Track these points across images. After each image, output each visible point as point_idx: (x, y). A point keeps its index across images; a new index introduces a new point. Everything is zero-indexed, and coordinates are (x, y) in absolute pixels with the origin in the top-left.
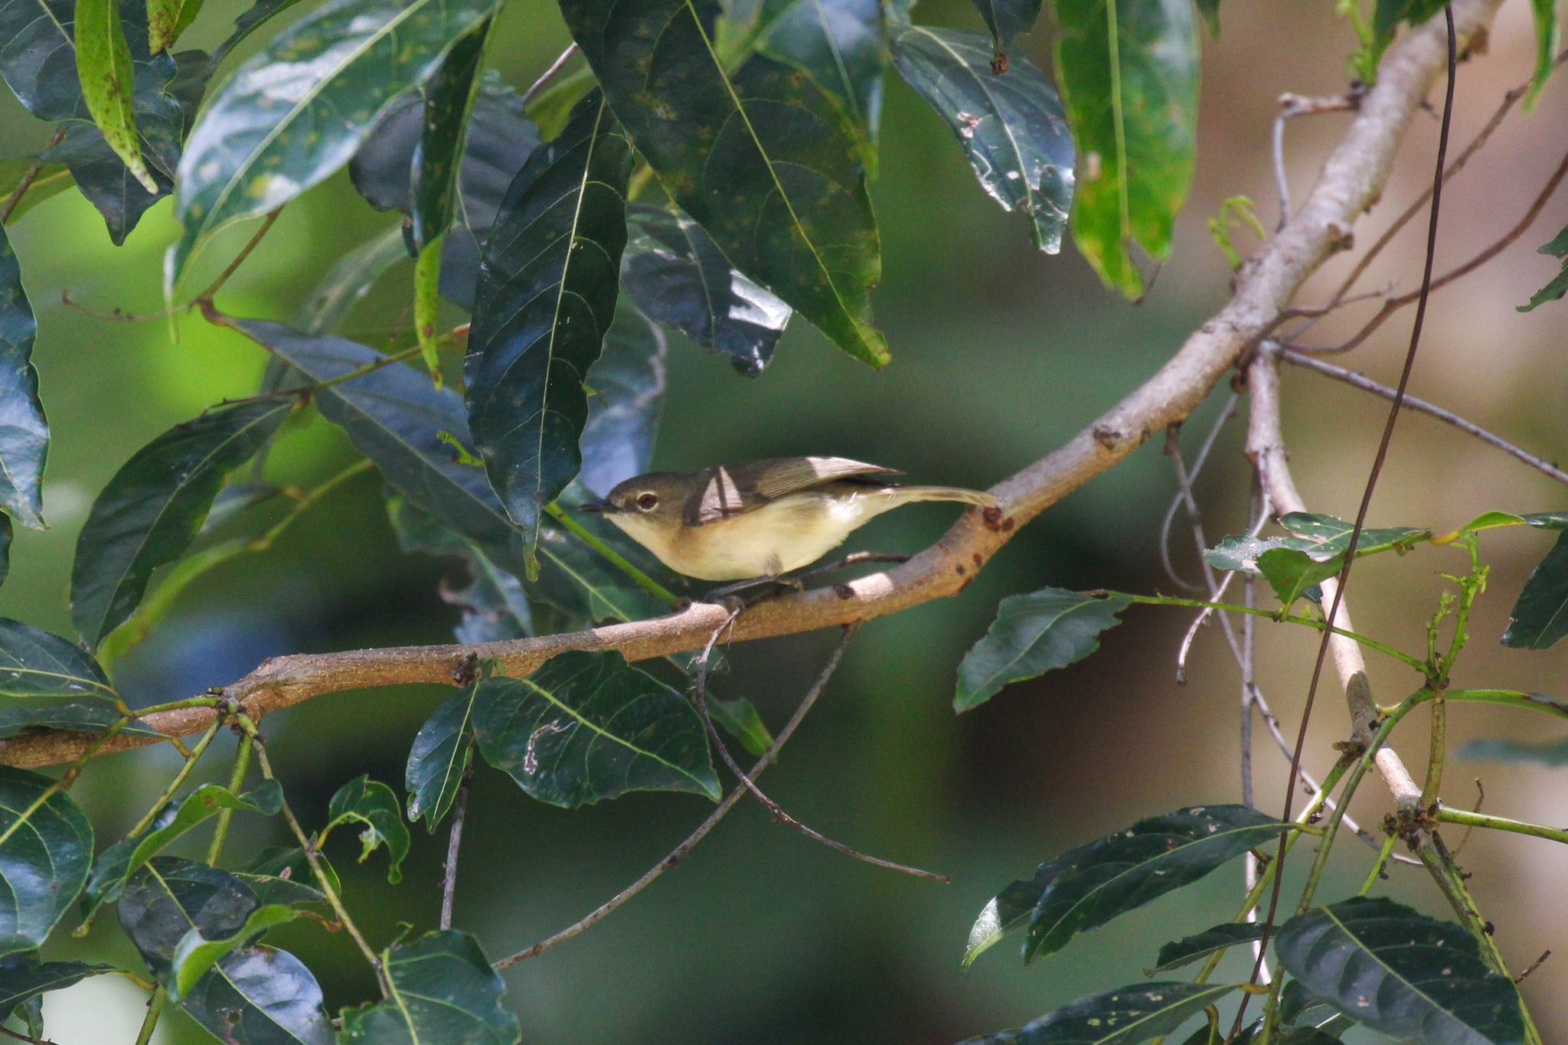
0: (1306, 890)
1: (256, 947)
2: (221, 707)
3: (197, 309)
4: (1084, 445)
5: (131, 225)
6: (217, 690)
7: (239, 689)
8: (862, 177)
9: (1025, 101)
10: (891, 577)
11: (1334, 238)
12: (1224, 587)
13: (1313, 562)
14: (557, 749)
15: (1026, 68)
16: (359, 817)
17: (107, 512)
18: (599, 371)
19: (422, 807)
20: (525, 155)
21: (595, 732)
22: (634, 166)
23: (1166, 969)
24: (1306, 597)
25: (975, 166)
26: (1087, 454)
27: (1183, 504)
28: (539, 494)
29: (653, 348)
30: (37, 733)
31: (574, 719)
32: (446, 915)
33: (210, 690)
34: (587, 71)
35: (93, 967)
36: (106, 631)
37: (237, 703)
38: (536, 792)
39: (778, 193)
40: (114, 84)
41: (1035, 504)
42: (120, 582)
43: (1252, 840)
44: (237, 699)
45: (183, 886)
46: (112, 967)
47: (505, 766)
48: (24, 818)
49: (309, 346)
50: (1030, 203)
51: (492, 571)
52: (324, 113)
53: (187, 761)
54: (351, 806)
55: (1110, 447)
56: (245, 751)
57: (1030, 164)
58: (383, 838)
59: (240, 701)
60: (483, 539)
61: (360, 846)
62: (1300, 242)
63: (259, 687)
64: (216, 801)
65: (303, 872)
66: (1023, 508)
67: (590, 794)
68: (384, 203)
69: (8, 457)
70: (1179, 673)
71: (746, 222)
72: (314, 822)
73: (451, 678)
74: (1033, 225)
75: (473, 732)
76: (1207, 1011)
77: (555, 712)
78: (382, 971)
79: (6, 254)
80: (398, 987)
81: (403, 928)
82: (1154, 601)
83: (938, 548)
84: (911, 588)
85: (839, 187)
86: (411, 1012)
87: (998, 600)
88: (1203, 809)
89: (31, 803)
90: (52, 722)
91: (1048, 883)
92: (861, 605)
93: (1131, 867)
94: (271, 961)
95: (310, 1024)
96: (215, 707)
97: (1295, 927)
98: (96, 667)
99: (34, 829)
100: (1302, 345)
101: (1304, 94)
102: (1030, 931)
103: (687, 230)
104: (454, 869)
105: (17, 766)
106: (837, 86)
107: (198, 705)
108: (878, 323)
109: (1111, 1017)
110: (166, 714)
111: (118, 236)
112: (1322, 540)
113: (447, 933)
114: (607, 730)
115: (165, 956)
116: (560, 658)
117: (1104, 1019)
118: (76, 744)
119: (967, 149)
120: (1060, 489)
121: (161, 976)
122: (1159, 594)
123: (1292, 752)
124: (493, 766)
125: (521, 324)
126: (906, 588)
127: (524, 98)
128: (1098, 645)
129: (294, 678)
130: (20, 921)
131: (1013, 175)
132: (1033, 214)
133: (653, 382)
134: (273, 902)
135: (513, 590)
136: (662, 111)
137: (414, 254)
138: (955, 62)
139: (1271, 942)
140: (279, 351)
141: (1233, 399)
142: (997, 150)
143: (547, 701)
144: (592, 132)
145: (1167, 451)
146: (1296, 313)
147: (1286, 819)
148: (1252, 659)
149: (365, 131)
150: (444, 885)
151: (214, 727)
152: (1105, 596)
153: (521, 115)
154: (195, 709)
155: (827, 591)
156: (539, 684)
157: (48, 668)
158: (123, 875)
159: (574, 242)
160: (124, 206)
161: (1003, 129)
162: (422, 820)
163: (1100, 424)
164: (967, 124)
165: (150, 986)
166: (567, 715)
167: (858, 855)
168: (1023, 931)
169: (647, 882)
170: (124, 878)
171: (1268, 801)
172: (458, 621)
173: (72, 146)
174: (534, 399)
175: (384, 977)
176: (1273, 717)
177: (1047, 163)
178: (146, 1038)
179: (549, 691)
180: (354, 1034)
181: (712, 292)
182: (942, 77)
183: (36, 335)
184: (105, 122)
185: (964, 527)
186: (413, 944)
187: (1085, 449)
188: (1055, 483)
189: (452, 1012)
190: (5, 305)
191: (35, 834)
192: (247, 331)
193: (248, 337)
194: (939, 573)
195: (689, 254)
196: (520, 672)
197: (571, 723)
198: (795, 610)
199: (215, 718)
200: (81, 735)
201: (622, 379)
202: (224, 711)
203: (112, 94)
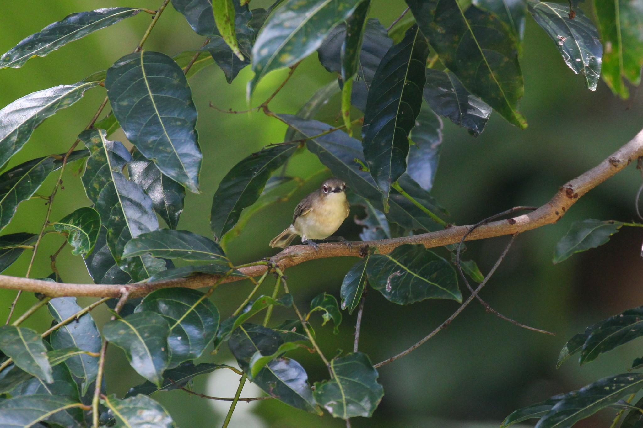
1: (282, 358)
2: (269, 265)
3: (262, 109)
4: (606, 165)
5: (235, 75)
6: (268, 258)
7: (276, 258)
8: (517, 56)
9: (584, 31)
10: (529, 216)
14: (399, 282)
15: (584, 18)
16: (322, 309)
17: (225, 186)
18: (417, 134)
19: (347, 305)
20: (387, 50)
21: (413, 276)
22: (430, 54)
23: (635, 369)
25: (563, 56)
26: (607, 168)
28: (390, 179)
29: (438, 126)
30: (198, 275)
31: (406, 270)
32: (356, 346)
33: (265, 259)
34: (412, 19)
35: (219, 366)
36: (224, 232)
37: (275, 263)
38: (391, 299)
39: (484, 61)
40: (227, 18)
41: (586, 188)
42: (230, 213)
44: (275, 262)
45: (254, 334)
46: (226, 366)
47: (378, 289)
48: (192, 308)
49: (305, 124)
50: (585, 71)
51: (375, 212)
52: (309, 30)
53: (256, 286)
54: (319, 304)
55: (616, 166)
56: (278, 282)
57: (585, 56)
58: (331, 317)
60: (371, 198)
61: (322, 320)
63: (285, 257)
64: (267, 302)
65: (300, 329)
66: (581, 189)
67: (411, 300)
68: (332, 69)
69: (186, 165)
71: (472, 73)
72: (305, 311)
73: (358, 254)
74: (586, 79)
75: (366, 276)
77: (398, 268)
78: (331, 368)
79: (186, 87)
80: (337, 374)
81: (339, 351)
82: (632, 225)
83: (548, 204)
84: (538, 220)
85: (508, 59)
86: (342, 384)
89: (195, 302)
90: (204, 271)
91: (590, 334)
92: (518, 227)
93: (622, 328)
94: (287, 363)
95: (302, 388)
96: (267, 265)
98: (220, 249)
99: (196, 312)
102: (582, 352)
103: (451, 79)
104: (359, 328)
105: (190, 288)
106: (507, 21)
107: (260, 265)
109: (613, 386)
110: (248, 268)
111: (229, 80)
113: (356, 353)
114: (418, 275)
115: (247, 361)
116: (401, 247)
117: (611, 387)
118: (213, 279)
119: (561, 49)
120: (596, 182)
121: (246, 370)
122: (634, 222)
124: (374, 288)
125: (384, 114)
126: (536, 220)
127: (388, 29)
128: (609, 239)
129: (298, 254)
130: (191, 348)
131: (578, 60)
132: (586, 75)
133: (438, 139)
134: (289, 341)
135: (382, 219)
136: (440, 30)
138: (557, 16)
140: (293, 126)
142: (572, 50)
143: (396, 263)
144: (414, 40)
145: (638, 167)
149: (325, 37)
150: (355, 335)
151: (267, 273)
152: (613, 223)
153: (386, 36)
154: (259, 266)
155: (505, 221)
156: (393, 257)
157: (202, 250)
158: (231, 330)
159: (405, 82)
160: (232, 69)
161: (575, 42)
162: (347, 309)
163: (611, 157)
164: (561, 40)
165: (241, 373)
166: (403, 269)
167: (519, 324)
168: (579, 354)
169: (434, 334)
170: (231, 332)
172: (361, 231)
173: (211, 46)
174: (389, 142)
175: (331, 370)
177: (592, 55)
178: (239, 393)
179: (396, 260)
180: (320, 392)
181: (461, 104)
182: (551, 21)
183: (198, 118)
184: (224, 33)
185: (558, 197)
186: (343, 358)
187: (606, 167)
188: (594, 180)
189: (357, 384)
190: (186, 107)
191: (197, 314)
192: (281, 118)
193: (281, 120)
194: (548, 214)
195: (452, 89)
196: (385, 252)
197: (405, 272)
198: (492, 228)
199: (267, 269)
200: (215, 276)
201: (426, 137)
202: (270, 267)
203: (226, 22)
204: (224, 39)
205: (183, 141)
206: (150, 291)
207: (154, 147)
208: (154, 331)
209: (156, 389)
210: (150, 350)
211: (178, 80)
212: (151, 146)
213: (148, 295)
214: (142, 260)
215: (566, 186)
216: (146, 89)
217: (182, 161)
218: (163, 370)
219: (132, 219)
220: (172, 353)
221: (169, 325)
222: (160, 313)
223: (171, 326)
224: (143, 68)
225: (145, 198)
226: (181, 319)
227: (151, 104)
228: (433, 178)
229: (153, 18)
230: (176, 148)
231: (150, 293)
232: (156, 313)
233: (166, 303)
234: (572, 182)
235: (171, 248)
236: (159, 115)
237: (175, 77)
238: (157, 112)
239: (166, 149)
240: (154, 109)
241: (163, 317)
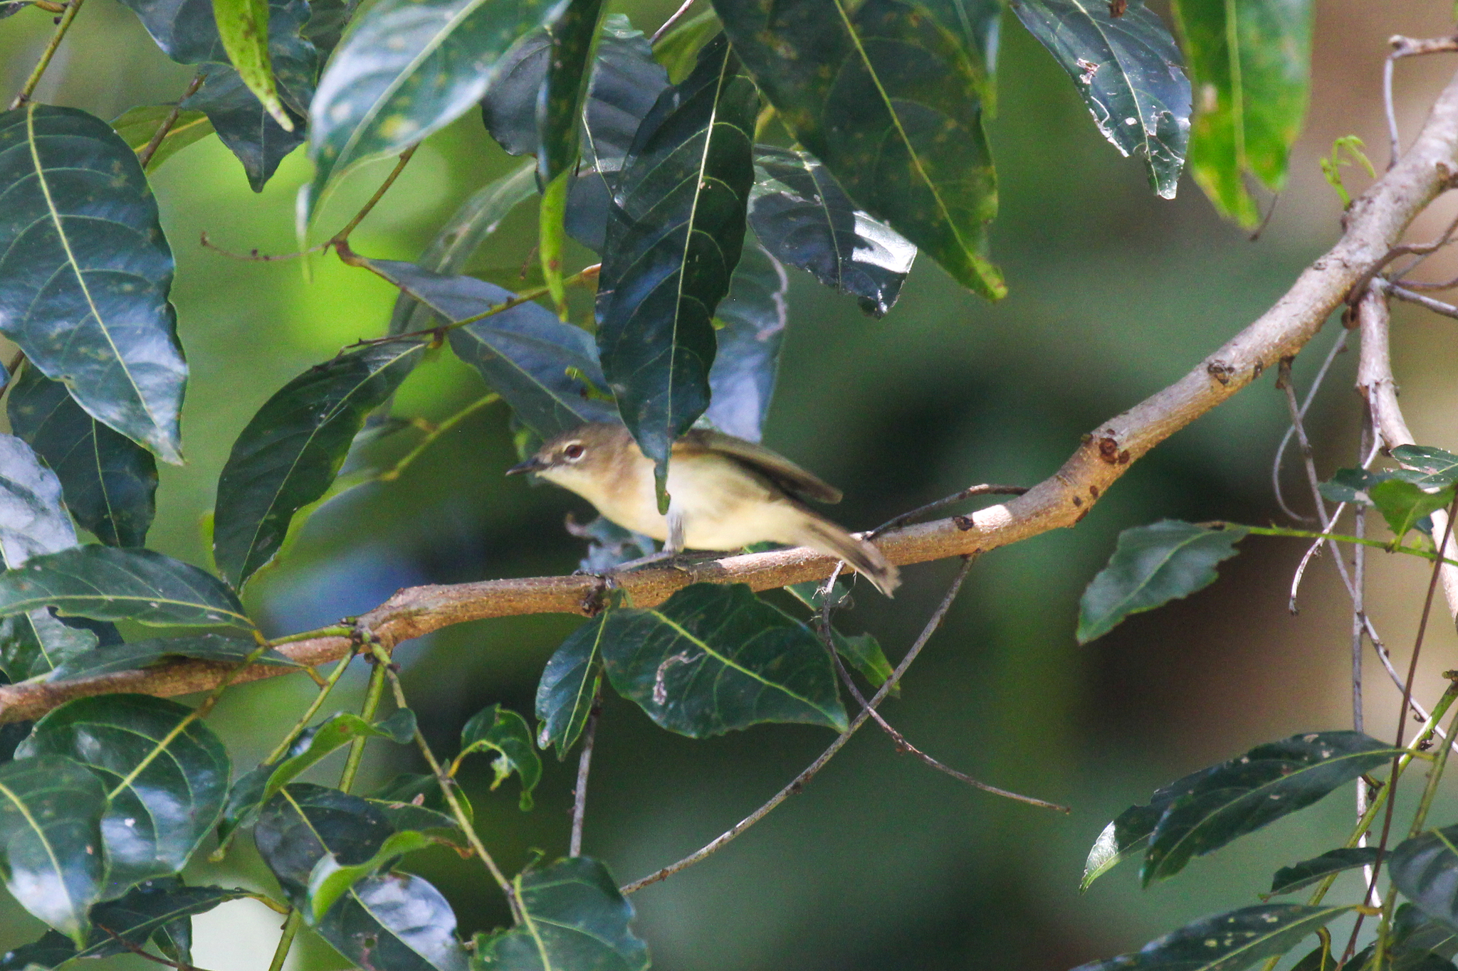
0: (1418, 814)
1: (391, 873)
2: (355, 637)
3: (333, 249)
4: (1198, 379)
5: (270, 170)
6: (351, 620)
7: (372, 620)
8: (978, 114)
9: (1142, 47)
10: (1009, 508)
11: (1443, 177)
12: (1335, 519)
13: (1424, 494)
14: (686, 679)
15: (1144, 13)
16: (492, 746)
17: (247, 453)
18: (727, 308)
19: (551, 736)
20: (653, 98)
21: (723, 664)
22: (760, 106)
23: (1280, 893)
24: (1419, 529)
25: (1093, 112)
26: (1202, 387)
27: (1295, 436)
28: (670, 428)
29: (776, 284)
30: (175, 662)
31: (702, 650)
32: (576, 841)
33: (344, 620)
34: (710, 13)
35: (229, 892)
36: (248, 571)
37: (371, 632)
38: (666, 722)
39: (896, 130)
40: (249, 24)
41: (1150, 436)
42: (261, 522)
43: (1364, 766)
44: (370, 629)
45: (319, 813)
46: (248, 892)
47: (634, 696)
48: (162, 746)
49: (442, 286)
50: (1147, 149)
52: (453, 54)
53: (321, 689)
54: (482, 735)
55: (1224, 382)
56: (378, 680)
57: (1147, 110)
58: (514, 765)
59: (373, 630)
61: (491, 774)
62: (1410, 181)
63: (392, 617)
64: (351, 729)
65: (435, 799)
66: (1138, 440)
67: (718, 726)
68: (516, 148)
69: (147, 393)
70: (1291, 603)
71: (865, 158)
72: (446, 751)
73: (580, 607)
74: (1150, 170)
75: (602, 662)
76: (1319, 934)
77: (683, 644)
78: (513, 897)
79: (144, 195)
80: (530, 913)
81: (534, 855)
82: (1269, 532)
83: (1055, 479)
84: (1029, 520)
85: (956, 124)
86: (543, 938)
87: (1118, 533)
88: (1316, 736)
89: (169, 731)
90: (190, 651)
91: (1165, 808)
92: (980, 535)
93: (1246, 792)
94: (405, 887)
95: (444, 950)
96: (349, 637)
97: (1407, 850)
98: (233, 598)
99: (172, 756)
100: (1412, 282)
101: (1411, 36)
102: (1148, 855)
103: (812, 172)
104: (584, 796)
105: (155, 695)
106: (956, 25)
107: (333, 635)
108: (994, 258)
109: (1226, 938)
110: (301, 644)
111: (257, 182)
112: (1433, 471)
113: (577, 860)
114: (735, 662)
115: (301, 882)
116: (687, 589)
117: (1221, 940)
118: (213, 673)
119: (1086, 95)
120: (1175, 424)
121: (298, 902)
122: (1274, 526)
123: (1403, 682)
124: (623, 695)
125: (648, 265)
126: (1024, 520)
127: (651, 41)
128: (1215, 576)
129: (426, 609)
130: (159, 848)
131: (1131, 121)
132: (1150, 160)
133: (776, 318)
134: (407, 828)
136: (784, 50)
137: (542, 190)
138: (1074, 7)
139: (1384, 867)
140: (413, 291)
141: (1344, 333)
142: (1115, 96)
143: (676, 632)
144: (720, 74)
145: (1279, 385)
146: (1405, 251)
147: (1399, 744)
148: (1363, 590)
149: (495, 72)
150: (573, 812)
151: (348, 656)
152: (1221, 528)
153: (649, 58)
154: (331, 639)
155: (947, 523)
156: (668, 615)
157: (186, 598)
158: (258, 801)
159: (702, 182)
160: (262, 155)
161: (1122, 76)
162: (551, 749)
163: (1212, 359)
164: (1085, 71)
165: (285, 911)
166: (695, 646)
167: (980, 785)
168: (1140, 855)
169: (771, 808)
170: (260, 804)
171: (1380, 726)
172: (584, 554)
173: (208, 94)
174: (665, 334)
175: (516, 903)
176: (1382, 645)
177: (1163, 109)
178: (280, 961)
179: (678, 623)
180: (488, 959)
181: (837, 233)
182: (1061, 24)
183: (175, 274)
184: (241, 61)
185: (1081, 459)
186: (545, 870)
187: (1200, 384)
188: (1171, 416)
189: (581, 938)
190: (144, 245)
191: (175, 763)
192: (380, 271)
193: (384, 277)
194: (1056, 505)
195: (815, 196)
196: (647, 602)
197: (700, 654)
198: (916, 540)
199: (349, 647)
200: (217, 664)
201: (744, 315)
202: (357, 640)
203: (247, 34)
204: (242, 76)
205: (139, 332)
206: (55, 704)
207: (66, 348)
208: (65, 803)
209: (72, 954)
210: (59, 853)
211: (124, 176)
212: (58, 346)
213: (50, 713)
214: (37, 635)
215: (1100, 434)
216: (44, 201)
217: (137, 383)
218: (90, 902)
219: (9, 530)
220: (110, 860)
221: (104, 789)
222: (80, 758)
223: (111, 790)
224: (33, 149)
225: (42, 478)
226: (134, 774)
227: (56, 239)
228: (765, 417)
229: (57, 21)
230: (123, 350)
231: (55, 709)
232: (70, 759)
233: (96, 734)
234: (1113, 423)
235: (107, 593)
236: (76, 268)
237: (116, 170)
238: (72, 260)
239: (97, 354)
240: (64, 252)
241: (90, 768)
